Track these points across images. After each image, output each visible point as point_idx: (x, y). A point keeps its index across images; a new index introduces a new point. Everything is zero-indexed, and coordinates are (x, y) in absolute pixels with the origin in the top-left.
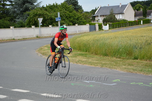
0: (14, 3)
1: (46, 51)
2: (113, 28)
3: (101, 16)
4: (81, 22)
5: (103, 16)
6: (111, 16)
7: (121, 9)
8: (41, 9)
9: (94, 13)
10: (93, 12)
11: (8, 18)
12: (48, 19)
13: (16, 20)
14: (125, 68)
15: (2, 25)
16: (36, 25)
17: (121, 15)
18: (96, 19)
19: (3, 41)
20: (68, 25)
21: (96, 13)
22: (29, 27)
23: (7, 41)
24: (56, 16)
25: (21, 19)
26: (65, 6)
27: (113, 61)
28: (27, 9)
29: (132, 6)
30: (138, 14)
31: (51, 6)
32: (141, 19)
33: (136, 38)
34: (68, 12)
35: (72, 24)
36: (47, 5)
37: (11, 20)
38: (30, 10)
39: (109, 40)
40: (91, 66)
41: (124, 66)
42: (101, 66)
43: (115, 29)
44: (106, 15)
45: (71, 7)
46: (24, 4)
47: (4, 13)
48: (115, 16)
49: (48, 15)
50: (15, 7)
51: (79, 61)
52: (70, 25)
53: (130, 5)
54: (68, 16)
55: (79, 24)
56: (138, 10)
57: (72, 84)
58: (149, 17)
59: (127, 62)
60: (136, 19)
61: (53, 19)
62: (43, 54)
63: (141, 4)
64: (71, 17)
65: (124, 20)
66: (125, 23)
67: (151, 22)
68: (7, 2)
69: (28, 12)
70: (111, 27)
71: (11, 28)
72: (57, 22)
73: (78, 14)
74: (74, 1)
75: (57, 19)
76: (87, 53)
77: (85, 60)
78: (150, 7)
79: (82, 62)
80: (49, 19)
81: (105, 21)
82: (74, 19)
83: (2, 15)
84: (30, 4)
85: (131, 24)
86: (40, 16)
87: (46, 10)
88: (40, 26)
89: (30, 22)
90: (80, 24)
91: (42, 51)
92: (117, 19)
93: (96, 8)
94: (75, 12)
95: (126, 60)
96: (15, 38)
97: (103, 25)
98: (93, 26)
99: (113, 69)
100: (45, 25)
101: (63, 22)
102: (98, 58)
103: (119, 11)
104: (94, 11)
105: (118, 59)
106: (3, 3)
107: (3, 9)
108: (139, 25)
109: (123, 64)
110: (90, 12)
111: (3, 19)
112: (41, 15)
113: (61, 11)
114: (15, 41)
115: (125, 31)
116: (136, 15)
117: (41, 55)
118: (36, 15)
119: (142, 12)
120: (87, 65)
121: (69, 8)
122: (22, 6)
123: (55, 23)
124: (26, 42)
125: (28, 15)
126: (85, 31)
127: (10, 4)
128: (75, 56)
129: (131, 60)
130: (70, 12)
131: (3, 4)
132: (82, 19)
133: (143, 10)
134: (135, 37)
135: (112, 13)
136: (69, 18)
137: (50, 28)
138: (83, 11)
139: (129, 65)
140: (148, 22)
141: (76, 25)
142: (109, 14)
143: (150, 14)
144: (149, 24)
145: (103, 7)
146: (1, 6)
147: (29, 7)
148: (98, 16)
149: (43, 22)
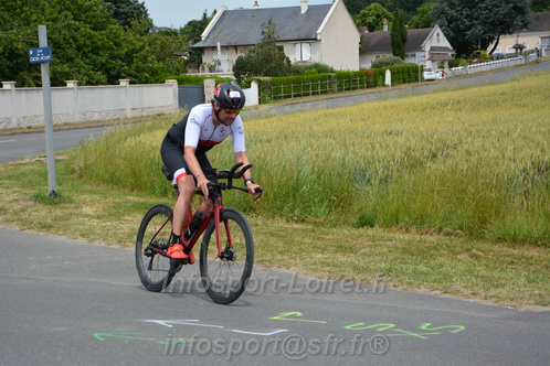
2: (275, 98)
3: (225, 48)
4: (144, 70)
5: (236, 47)
6: (266, 48)
9: (199, 35)
10: (194, 31)
14: (324, 264)
17: (305, 47)
18: (207, 59)
20: (89, 83)
21: (204, 34)
24: (31, 45)
26: (74, 2)
27: (272, 235)
29: (349, 10)
30: (373, 43)
32: (387, 64)
33: (365, 140)
34: (86, 29)
39: (259, 145)
41: (320, 256)
43: (284, 102)
44: (246, 46)
45: (100, 6)
48: (281, 49)
52: (97, 84)
53: (342, 6)
54: (88, 42)
55: (136, 78)
56: (371, 29)
57: (96, 335)
58: (414, 56)
59: (330, 237)
60: (368, 66)
61: (21, 56)
63: (383, 5)
64: (98, 48)
65: (320, 68)
66: (323, 79)
67: (422, 78)
70: (269, 94)
72: (37, 66)
73: (131, 39)
75: (34, 55)
78: (416, 18)
81: (241, 69)
82: (113, 57)
85: (349, 82)
90: (136, 80)
92: (293, 63)
93: (205, 15)
94: (115, 27)
95: (326, 230)
98: (192, 90)
99: (274, 269)
101: (66, 67)
103: (297, 29)
104: (196, 28)
105: (296, 226)
108: (378, 89)
109: (315, 247)
110: (182, 30)
113: (54, 20)
115: (322, 112)
116: (362, 52)
119: (388, 35)
121: (89, 9)
123: (29, 71)
126: (161, 110)
128: (117, 212)
129: (347, 232)
130: (94, 29)
132: (145, 57)
133: (394, 30)
134: (363, 137)
135: (270, 37)
136: (93, 52)
137: (7, 95)
138: (151, 25)
139: (340, 248)
140: (411, 76)
141: (122, 84)
142: (261, 42)
143: (418, 46)
144: (416, 84)
145: (234, 11)
148: (215, 48)
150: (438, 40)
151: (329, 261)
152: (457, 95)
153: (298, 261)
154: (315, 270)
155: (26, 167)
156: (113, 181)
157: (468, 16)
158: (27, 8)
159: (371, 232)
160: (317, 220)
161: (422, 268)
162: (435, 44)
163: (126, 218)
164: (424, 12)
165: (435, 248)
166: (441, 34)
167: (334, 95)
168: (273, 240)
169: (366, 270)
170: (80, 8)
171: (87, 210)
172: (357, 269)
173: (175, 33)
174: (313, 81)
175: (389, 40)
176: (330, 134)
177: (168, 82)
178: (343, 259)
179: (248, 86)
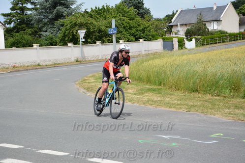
0: (38, 6)
1: (92, 84)
2: (202, 45)
3: (181, 25)
4: (149, 35)
5: (186, 25)
6: (199, 24)
7: (216, 14)
8: (83, 15)
9: (171, 20)
11: (29, 31)
12: (94, 32)
13: (42, 33)
14: (230, 114)
15: (20, 42)
16: (75, 41)
17: (215, 24)
18: (174, 30)
19: (21, 69)
20: (128, 41)
21: (173, 20)
22: (64, 45)
23: (28, 68)
24: (107, 27)
25: (51, 32)
26: (123, 9)
27: (206, 101)
28: (59, 16)
29: (235, 8)
31: (99, 10)
34: (127, 20)
35: (132, 38)
36: (92, 9)
37: (34, 33)
38: (65, 16)
40: (170, 109)
41: (228, 110)
42: (187, 109)
43: (206, 46)
44: (190, 24)
45: (132, 10)
46: (55, 7)
47: (22, 22)
48: (205, 25)
50: (42, 12)
51: (148, 101)
52: (131, 41)
53: (232, 6)
54: (128, 25)
55: (146, 38)
56: (244, 14)
57: (140, 141)
59: (231, 102)
60: (242, 30)
61: (103, 31)
62: (88, 89)
64: (132, 27)
65: (222, 32)
66: (223, 36)
68: (27, 4)
69: (61, 21)
70: (200, 43)
71: (35, 46)
72: (111, 35)
73: (144, 23)
74: (137, 1)
75: (110, 31)
76: (160, 87)
77: (159, 99)
79: (153, 103)
80: (97, 31)
81: (189, 35)
82: (137, 31)
83: (20, 25)
84: (65, 7)
85: (234, 37)
86: (81, 26)
87: (91, 16)
88: (81, 43)
89: (64, 36)
91: (87, 85)
92: (210, 30)
93: (173, 12)
94: (138, 18)
95: (229, 100)
96: (41, 64)
97: (185, 40)
98: (169, 43)
99: (209, 115)
100: (89, 40)
102: (181, 96)
103: (212, 16)
104: (169, 18)
105: (216, 98)
106: (21, 5)
107: (22, 16)
109: (225, 106)
110: (163, 19)
111: (22, 32)
112: (83, 25)
113: (115, 17)
114: (41, 68)
115: (224, 50)
116: (240, 25)
117: (85, 91)
118: (75, 25)
120: (163, 108)
121: (128, 12)
122: (52, 10)
123: (106, 37)
124: (59, 69)
125: (62, 25)
126: (156, 51)
128: (142, 92)
130: (130, 20)
131: (20, 8)
132: (150, 30)
135: (200, 20)
136: (129, 29)
137: (98, 47)
138: (152, 17)
139: (236, 107)
141: (141, 41)
142: (196, 22)
145: (185, 10)
146: (19, 11)
147: (63, 12)
148: (177, 25)
149: (87, 36)
151: (232, 112)
153: (218, 112)
154: (227, 116)
156: (140, 79)
158: (105, 13)
160: (225, 95)
163: (145, 94)
167: (228, 43)
168: (206, 104)
170: (125, 12)
171: (130, 91)
173: (161, 20)
174: (219, 37)
176: (229, 59)
177: (159, 40)
178: (238, 112)
179: (191, 40)
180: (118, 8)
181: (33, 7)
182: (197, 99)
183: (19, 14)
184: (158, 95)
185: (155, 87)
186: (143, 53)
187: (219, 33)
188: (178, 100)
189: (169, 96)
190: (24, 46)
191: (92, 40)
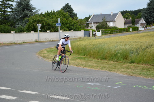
0: (14, 10)
1: (46, 54)
3: (94, 23)
4: (77, 28)
5: (96, 23)
7: (112, 18)
8: (40, 16)
11: (9, 24)
12: (46, 25)
13: (16, 25)
15: (3, 30)
16: (35, 30)
17: (112, 23)
18: (90, 25)
19: (4, 45)
20: (65, 31)
21: (89, 20)
22: (28, 32)
24: (53, 23)
25: (21, 24)
26: (62, 13)
28: (26, 16)
30: (127, 22)
31: (50, 13)
32: (131, 27)
34: (64, 19)
35: (68, 30)
37: (11, 25)
38: (29, 16)
40: (91, 69)
41: (123, 70)
42: (101, 69)
43: (107, 35)
44: (99, 23)
45: (67, 14)
46: (23, 11)
47: (5, 19)
48: (107, 23)
49: (46, 21)
50: (16, 14)
51: (79, 64)
52: (66, 31)
53: (121, 14)
54: (65, 22)
56: (127, 19)
57: (77, 86)
58: (137, 25)
59: (124, 65)
60: (126, 27)
61: (51, 25)
63: (129, 14)
64: (67, 23)
65: (115, 28)
66: (116, 30)
67: (139, 30)
68: (7, 8)
69: (27, 18)
70: (104, 33)
71: (12, 32)
73: (74, 21)
74: (70, 9)
75: (57, 25)
76: (85, 56)
77: (84, 63)
78: (137, 16)
79: (82, 65)
81: (98, 28)
82: (70, 25)
83: (3, 20)
84: (29, 11)
85: (122, 31)
86: (39, 22)
87: (44, 16)
88: (38, 31)
89: (29, 27)
90: (75, 30)
91: (43, 54)
92: (109, 26)
94: (71, 19)
96: (16, 42)
98: (87, 32)
102: (97, 61)
103: (110, 19)
104: (87, 19)
105: (116, 63)
107: (4, 15)
108: (129, 32)
109: (121, 68)
110: (84, 19)
111: (4, 24)
113: (58, 18)
114: (16, 45)
116: (125, 23)
117: (42, 58)
118: (35, 21)
119: (131, 20)
120: (87, 68)
121: (65, 15)
122: (22, 13)
123: (52, 28)
124: (26, 45)
125: (28, 21)
127: (10, 11)
128: (74, 59)
129: (128, 65)
130: (66, 19)
131: (4, 10)
132: (77, 25)
133: (132, 19)
135: (104, 20)
136: (66, 24)
137: (48, 33)
138: (78, 18)
139: (127, 68)
140: (136, 29)
141: (72, 31)
142: (102, 22)
143: (138, 22)
144: (137, 31)
145: (96, 15)
146: (2, 13)
147: (28, 14)
148: (91, 23)
149: (42, 28)
150: (143, 21)
151: (125, 71)
152: (148, 33)
154: (123, 73)
155: (53, 49)
157: (150, 16)
158: (52, 15)
159: (134, 64)
160: (120, 62)
161: (148, 73)
162: (142, 22)
163: (77, 60)
164: (140, 15)
165: (150, 68)
166: (143, 20)
168: (111, 66)
169: (135, 73)
172: (132, 73)
173: (82, 20)
175: (131, 21)
177: (82, 30)
178: (129, 71)
179: (99, 31)
180: (60, 13)
181: (11, 10)
182: (105, 63)
183: (3, 14)
184: (84, 61)
185: (82, 56)
186: (73, 38)
187: (114, 28)
188: (95, 64)
189: (90, 61)
190: (5, 32)
191: (44, 30)
